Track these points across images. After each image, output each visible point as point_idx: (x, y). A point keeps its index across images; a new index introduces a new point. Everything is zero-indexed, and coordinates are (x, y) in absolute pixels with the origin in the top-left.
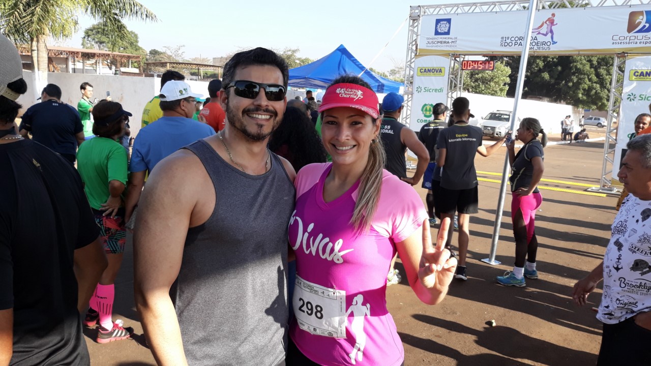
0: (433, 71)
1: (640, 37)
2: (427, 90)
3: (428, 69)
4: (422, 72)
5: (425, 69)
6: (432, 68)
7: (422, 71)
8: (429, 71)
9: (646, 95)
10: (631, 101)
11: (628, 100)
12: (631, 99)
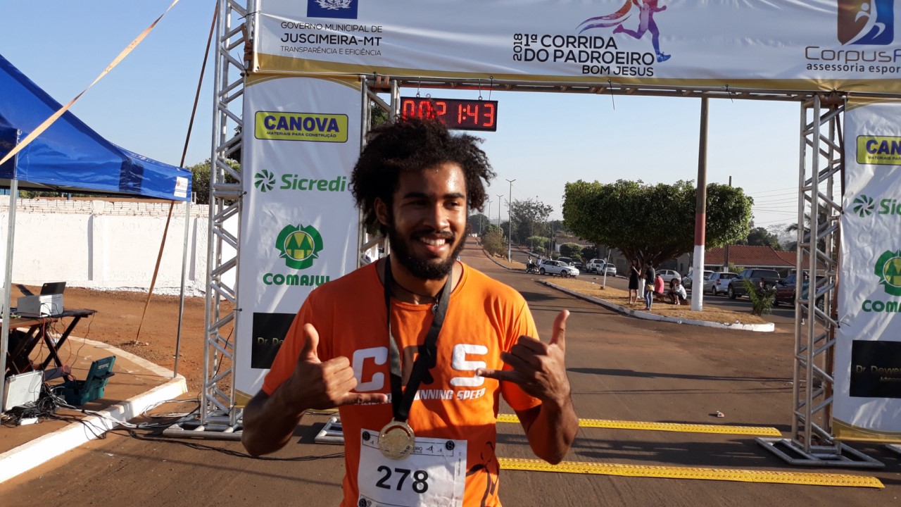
0: (309, 124)
1: (869, 56)
2: (292, 183)
3: (292, 119)
4: (273, 127)
5: (283, 119)
6: (304, 117)
7: (271, 122)
8: (296, 124)
9: (895, 201)
10: (863, 216)
11: (856, 212)
12: (862, 210)
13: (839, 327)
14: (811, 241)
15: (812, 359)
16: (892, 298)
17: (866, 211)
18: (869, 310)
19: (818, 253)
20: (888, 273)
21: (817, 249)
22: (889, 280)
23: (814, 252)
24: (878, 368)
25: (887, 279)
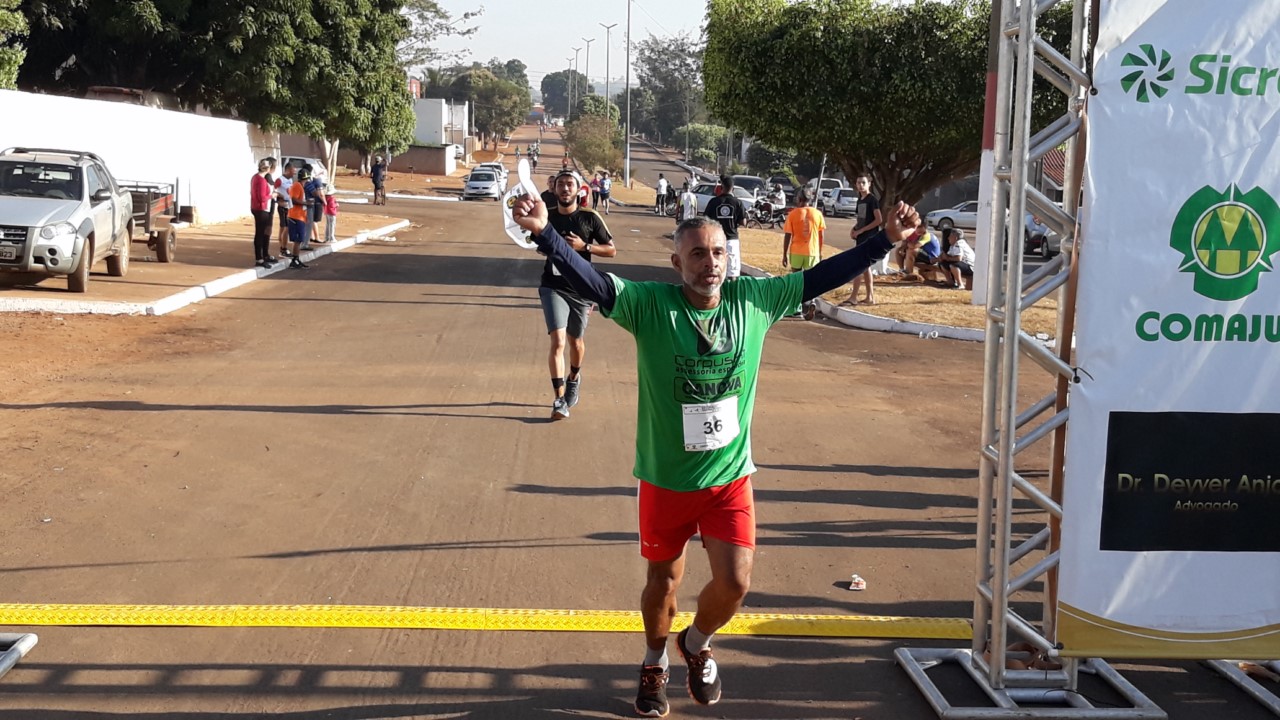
9: (1227, 59)
10: (1148, 101)
11: (1126, 91)
12: (1144, 81)
13: (1077, 380)
14: (1014, 165)
15: (1011, 458)
16: (1210, 306)
17: (1152, 84)
18: (1155, 337)
19: (1029, 195)
20: (1204, 244)
21: (1027, 185)
22: (1206, 262)
23: (1020, 193)
24: (1171, 481)
25: (1202, 257)
